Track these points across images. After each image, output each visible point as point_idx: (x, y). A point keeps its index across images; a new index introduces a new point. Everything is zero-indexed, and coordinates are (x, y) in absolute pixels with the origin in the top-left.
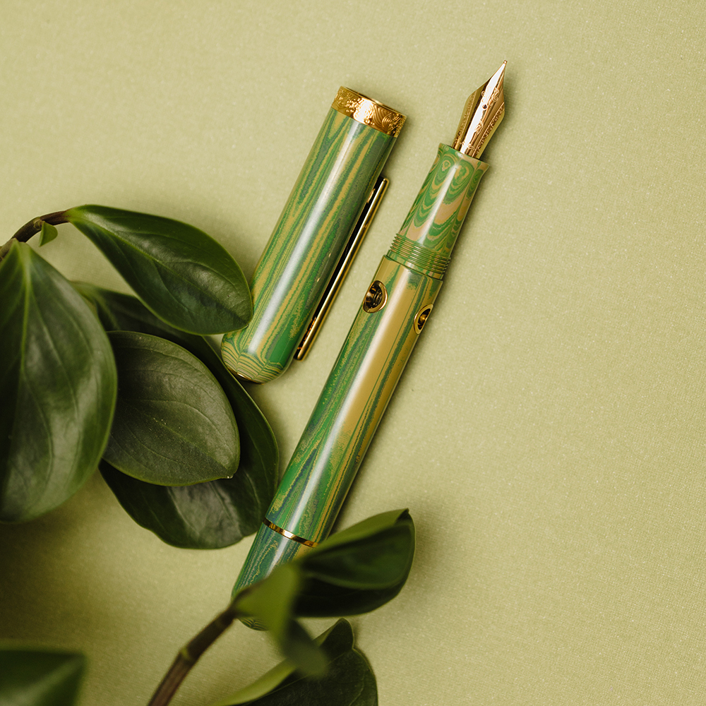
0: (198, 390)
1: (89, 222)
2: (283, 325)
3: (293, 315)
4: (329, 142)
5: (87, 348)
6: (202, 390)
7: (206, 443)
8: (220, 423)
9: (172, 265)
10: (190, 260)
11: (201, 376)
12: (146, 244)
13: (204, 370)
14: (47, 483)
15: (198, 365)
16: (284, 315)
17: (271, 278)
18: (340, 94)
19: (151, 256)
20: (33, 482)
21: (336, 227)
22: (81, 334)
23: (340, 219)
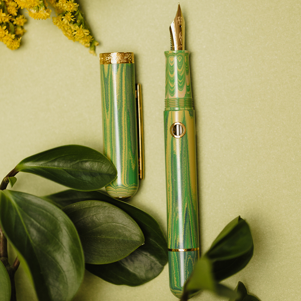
0: (110, 215)
1: (28, 167)
2: (128, 166)
3: (130, 160)
4: (107, 79)
5: (54, 218)
6: (112, 214)
7: (125, 235)
8: (127, 224)
9: (71, 167)
10: (78, 161)
11: (108, 208)
12: (56, 164)
13: (109, 205)
14: (67, 284)
15: (105, 204)
16: (126, 162)
17: (112, 149)
18: (101, 57)
19: (61, 168)
20: (61, 287)
21: (128, 113)
22: (48, 214)
23: (128, 109)
